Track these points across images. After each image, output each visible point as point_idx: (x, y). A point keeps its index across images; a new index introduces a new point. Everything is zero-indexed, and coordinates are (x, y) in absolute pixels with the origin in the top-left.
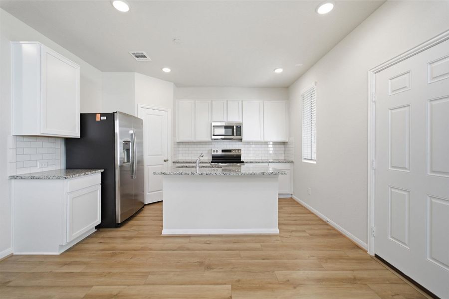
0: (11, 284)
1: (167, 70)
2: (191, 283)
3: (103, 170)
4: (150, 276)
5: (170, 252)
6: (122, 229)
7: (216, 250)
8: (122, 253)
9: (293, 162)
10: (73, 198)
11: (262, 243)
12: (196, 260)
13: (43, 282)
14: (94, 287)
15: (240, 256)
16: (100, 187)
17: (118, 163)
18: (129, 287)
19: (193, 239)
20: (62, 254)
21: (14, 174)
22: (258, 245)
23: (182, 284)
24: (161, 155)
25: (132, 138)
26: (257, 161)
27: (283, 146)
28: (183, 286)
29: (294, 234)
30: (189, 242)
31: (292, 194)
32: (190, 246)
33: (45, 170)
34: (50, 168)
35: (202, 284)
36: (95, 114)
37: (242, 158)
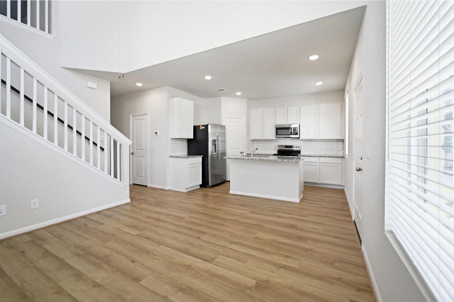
1: (239, 94)
3: (202, 156)
6: (211, 189)
9: (344, 157)
10: (190, 168)
16: (201, 164)
20: (186, 192)
21: (171, 155)
24: (238, 149)
25: (218, 138)
26: (309, 155)
31: (344, 186)
34: (182, 153)
36: (200, 126)
37: (301, 153)
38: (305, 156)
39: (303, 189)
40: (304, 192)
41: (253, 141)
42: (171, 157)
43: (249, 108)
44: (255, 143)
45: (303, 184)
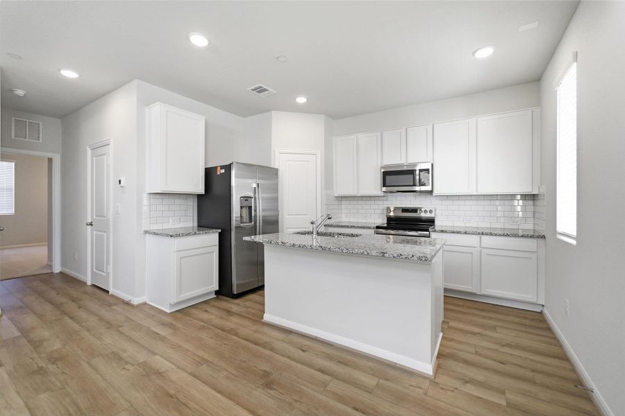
0: (121, 329)
1: (301, 100)
2: (230, 396)
3: (220, 231)
4: (204, 366)
5: (251, 345)
6: (237, 301)
7: (303, 363)
8: (209, 329)
9: (544, 237)
10: (181, 258)
11: (382, 382)
12: (265, 367)
13: (135, 335)
14: (157, 356)
15: (325, 387)
16: (217, 248)
17: (234, 223)
18: (178, 370)
19: (292, 337)
20: (171, 313)
21: (147, 229)
22: (371, 381)
23: (220, 392)
24: (306, 215)
25: (255, 193)
26: (455, 230)
27: (531, 203)
28: (219, 396)
29: (470, 389)
30: (283, 341)
31: (543, 306)
32: (279, 345)
33: (176, 226)
34: (183, 225)
35: (238, 404)
36: (217, 167)
37: (437, 223)
38: (446, 232)
39: (441, 318)
40: (445, 326)
41: (341, 198)
42: (146, 232)
43: (329, 134)
44: (343, 202)
45: (442, 293)
